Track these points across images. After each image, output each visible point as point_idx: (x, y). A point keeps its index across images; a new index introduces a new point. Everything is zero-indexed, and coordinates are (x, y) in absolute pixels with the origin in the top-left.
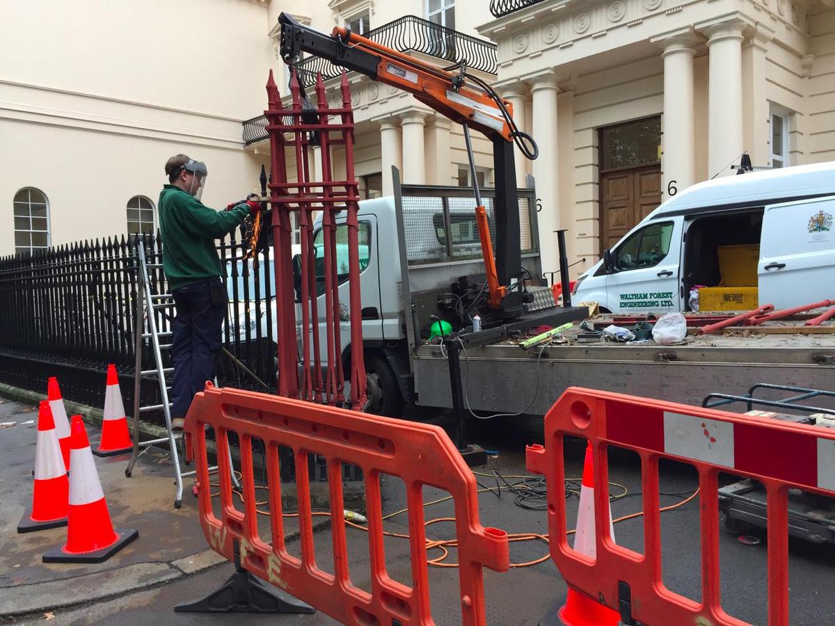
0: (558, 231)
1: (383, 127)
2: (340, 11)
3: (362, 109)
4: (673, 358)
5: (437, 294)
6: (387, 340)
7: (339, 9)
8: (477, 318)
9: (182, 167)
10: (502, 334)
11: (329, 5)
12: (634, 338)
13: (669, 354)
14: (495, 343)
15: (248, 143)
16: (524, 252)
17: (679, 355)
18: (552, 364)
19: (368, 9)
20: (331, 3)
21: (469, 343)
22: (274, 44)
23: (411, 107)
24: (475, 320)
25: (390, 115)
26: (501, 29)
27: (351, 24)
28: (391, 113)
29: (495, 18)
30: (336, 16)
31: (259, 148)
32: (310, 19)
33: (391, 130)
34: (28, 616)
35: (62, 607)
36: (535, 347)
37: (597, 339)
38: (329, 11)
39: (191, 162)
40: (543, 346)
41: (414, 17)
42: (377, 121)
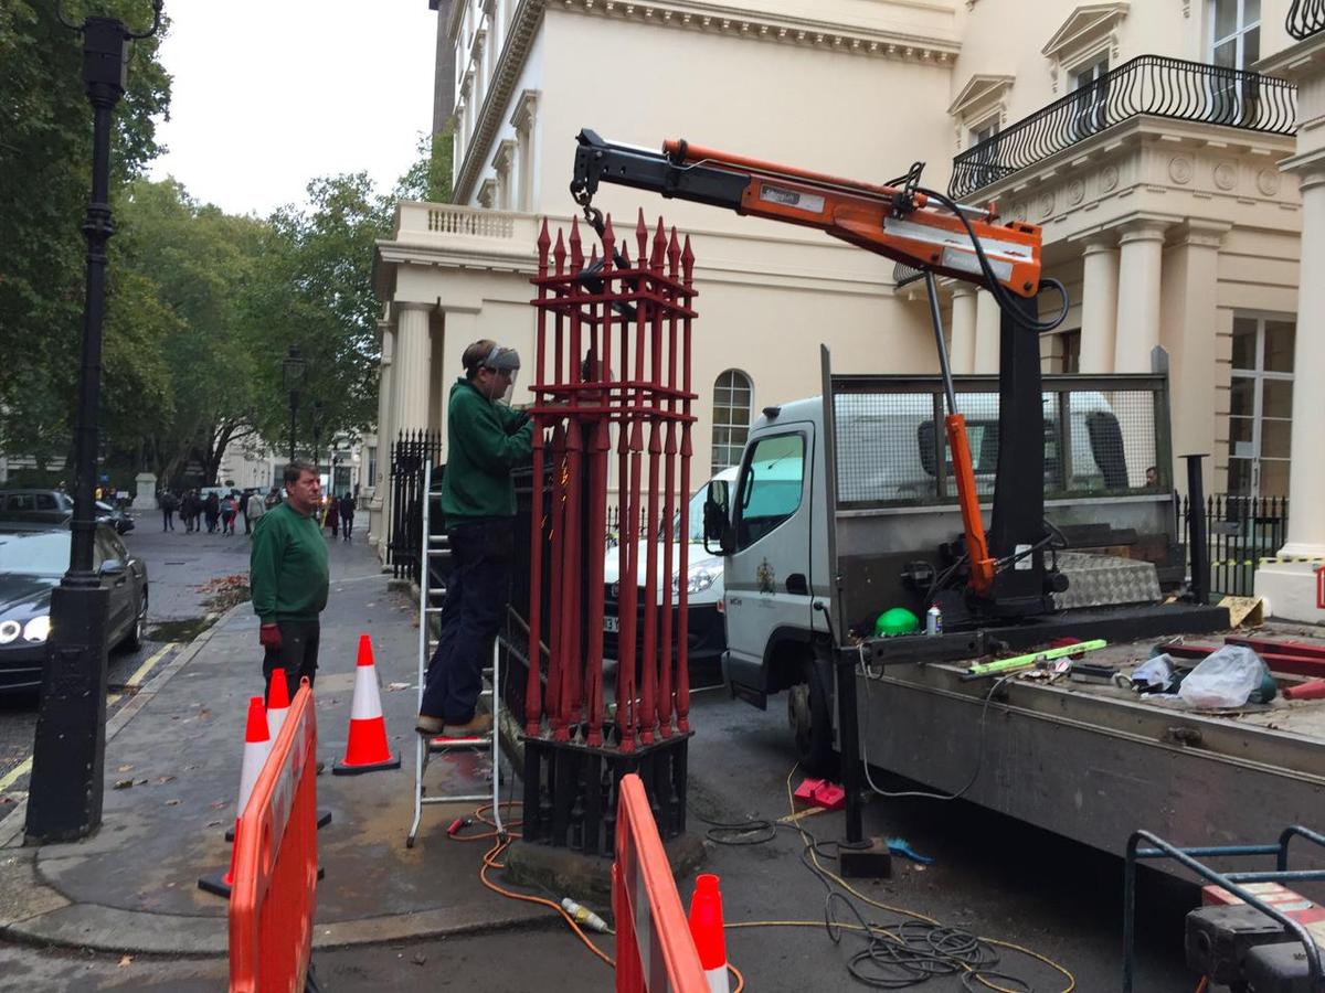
0: (1188, 457)
1: (1089, 249)
2: (1061, 58)
3: (1057, 222)
4: (1195, 742)
5: (908, 560)
6: (816, 632)
7: (1060, 55)
8: (935, 611)
9: (480, 363)
10: (972, 645)
11: (1044, 52)
12: (1165, 688)
13: (1188, 731)
14: (947, 661)
15: (901, 284)
16: (1133, 491)
17: (1206, 736)
18: (1009, 713)
19: (1108, 49)
20: (1046, 48)
21: (884, 657)
22: (956, 124)
23: (1136, 213)
24: (931, 614)
25: (1098, 229)
26: (1305, 60)
27: (1080, 77)
28: (1102, 225)
29: (1297, 42)
30: (1053, 67)
31: (914, 292)
32: (1013, 78)
33: (1102, 256)
34: (108, 955)
35: (146, 953)
36: (989, 678)
37: (1104, 680)
38: (1044, 60)
39: (495, 353)
40: (1001, 679)
41: (1153, 57)
42: (1078, 240)
